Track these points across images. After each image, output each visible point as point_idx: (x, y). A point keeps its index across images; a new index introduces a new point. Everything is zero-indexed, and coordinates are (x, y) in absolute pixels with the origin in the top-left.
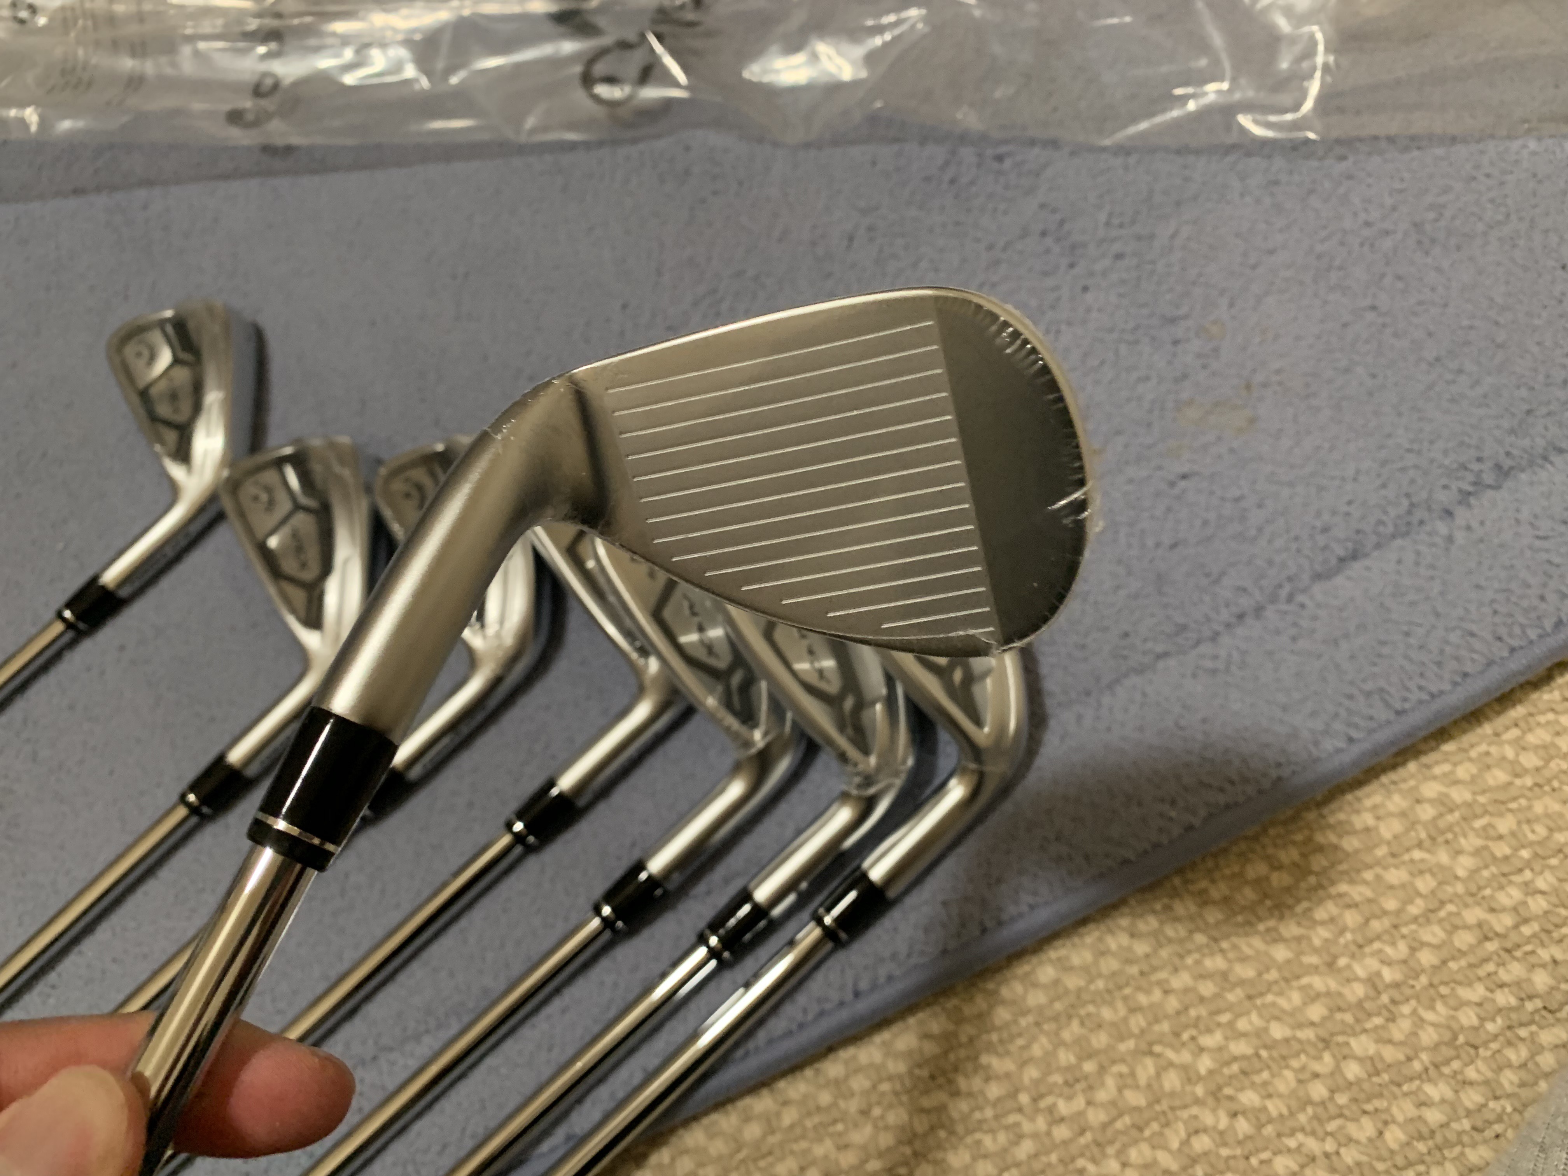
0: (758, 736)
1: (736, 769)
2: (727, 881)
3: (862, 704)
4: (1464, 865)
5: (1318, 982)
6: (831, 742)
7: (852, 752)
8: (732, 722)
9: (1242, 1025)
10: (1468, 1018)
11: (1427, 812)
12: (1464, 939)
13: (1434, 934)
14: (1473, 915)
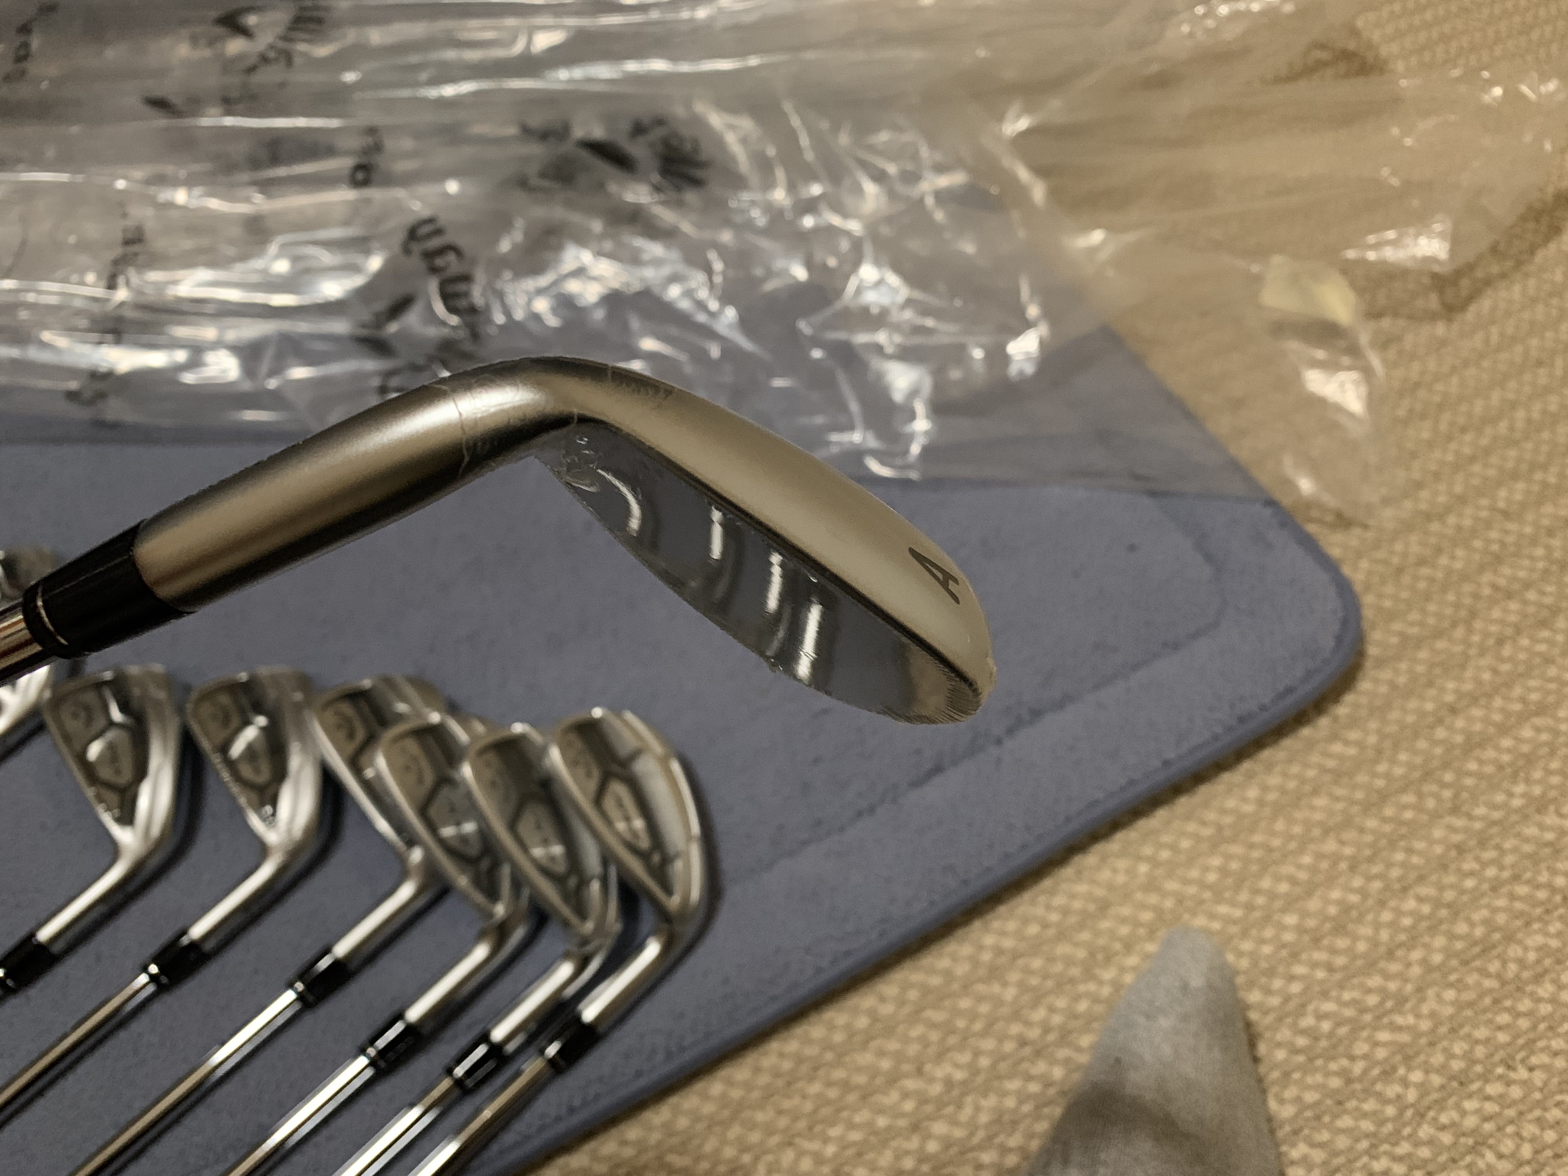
0: (500, 910)
1: (480, 937)
2: (470, 1027)
3: (583, 883)
4: (1010, 993)
5: (911, 1084)
6: (557, 912)
7: (573, 919)
8: (479, 898)
9: (858, 1119)
10: (1010, 1103)
11: (986, 957)
12: (1009, 1047)
13: (989, 1044)
14: (1015, 1029)
